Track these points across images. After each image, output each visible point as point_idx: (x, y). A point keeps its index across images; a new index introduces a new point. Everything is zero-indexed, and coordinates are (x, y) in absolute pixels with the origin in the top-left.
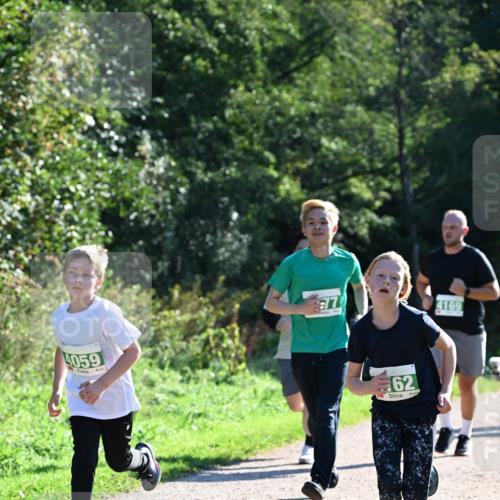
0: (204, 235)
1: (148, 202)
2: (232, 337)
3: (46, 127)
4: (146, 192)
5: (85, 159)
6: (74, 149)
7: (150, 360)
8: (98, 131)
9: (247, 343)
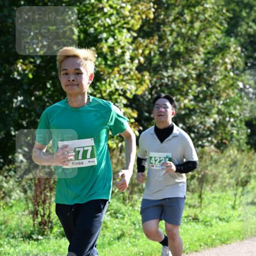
3: (224, 88)
5: (239, 101)
6: (235, 96)
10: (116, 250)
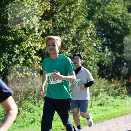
0: (118, 68)
1: (107, 61)
2: (124, 89)
3: (86, 46)
4: (106, 59)
5: (94, 52)
6: (92, 50)
7: (107, 94)
8: (97, 47)
9: (127, 90)
10: (30, 129)
